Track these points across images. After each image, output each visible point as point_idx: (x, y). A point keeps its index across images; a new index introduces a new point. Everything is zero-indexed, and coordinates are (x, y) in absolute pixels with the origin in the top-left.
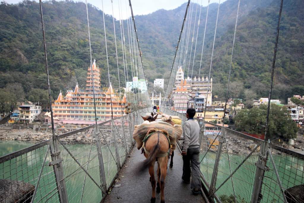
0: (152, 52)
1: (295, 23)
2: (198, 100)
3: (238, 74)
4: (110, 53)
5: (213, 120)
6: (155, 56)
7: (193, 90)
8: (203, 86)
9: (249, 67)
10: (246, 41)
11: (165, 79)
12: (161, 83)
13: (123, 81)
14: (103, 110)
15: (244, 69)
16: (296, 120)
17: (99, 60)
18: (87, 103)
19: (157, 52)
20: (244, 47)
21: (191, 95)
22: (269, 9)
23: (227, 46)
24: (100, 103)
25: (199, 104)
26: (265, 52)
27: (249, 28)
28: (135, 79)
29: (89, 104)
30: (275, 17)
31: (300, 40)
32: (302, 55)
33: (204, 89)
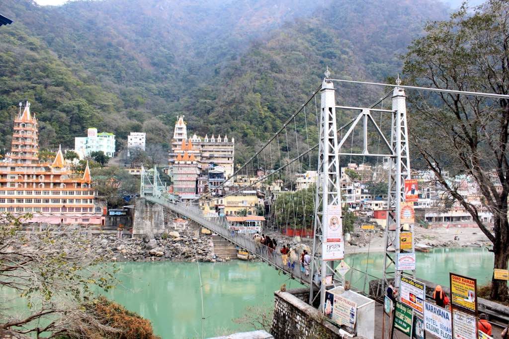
0: (113, 75)
1: (347, 50)
2: (213, 175)
3: (270, 126)
4: (37, 78)
5: (240, 208)
6: (118, 83)
7: (203, 157)
8: (219, 151)
9: (286, 115)
10: (281, 72)
11: (147, 131)
12: (140, 139)
13: (66, 135)
14: (46, 196)
15: (279, 117)
16: (352, 203)
17: (14, 90)
18: (13, 184)
19: (123, 75)
20: (276, 80)
21: (199, 166)
22: (311, 20)
23: (251, 76)
24: (40, 183)
25: (215, 183)
26: (308, 91)
27: (284, 49)
28: (92, 131)
29: (17, 185)
30: (319, 35)
31: (354, 76)
32: (357, 100)
33: (221, 156)
